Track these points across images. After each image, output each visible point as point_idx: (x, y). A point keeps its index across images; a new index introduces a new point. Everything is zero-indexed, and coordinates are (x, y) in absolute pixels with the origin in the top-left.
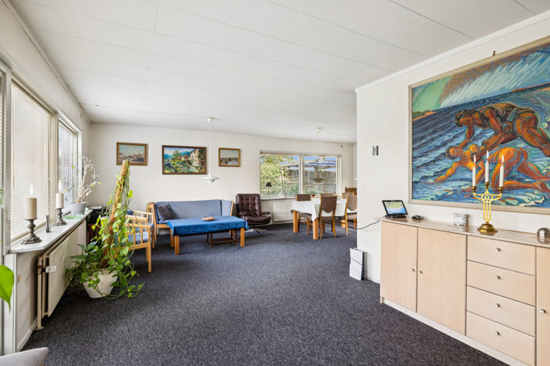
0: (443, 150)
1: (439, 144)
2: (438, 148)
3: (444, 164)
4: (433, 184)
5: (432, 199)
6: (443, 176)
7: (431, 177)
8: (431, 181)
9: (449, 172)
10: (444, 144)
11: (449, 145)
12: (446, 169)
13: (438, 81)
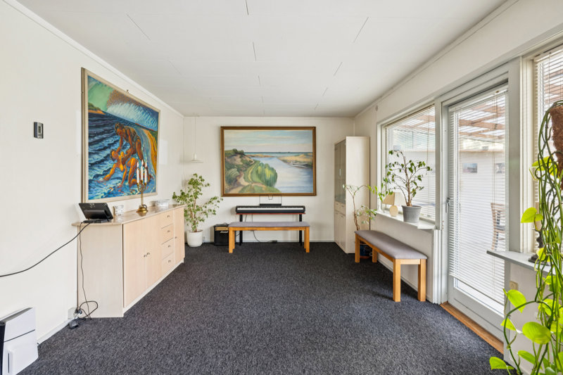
0: (108, 152)
1: (106, 145)
2: (105, 148)
3: (109, 164)
4: (102, 182)
5: (102, 197)
6: (108, 175)
7: (101, 175)
8: (101, 179)
9: (111, 170)
10: (110, 145)
11: (112, 148)
12: (110, 168)
13: (106, 85)
